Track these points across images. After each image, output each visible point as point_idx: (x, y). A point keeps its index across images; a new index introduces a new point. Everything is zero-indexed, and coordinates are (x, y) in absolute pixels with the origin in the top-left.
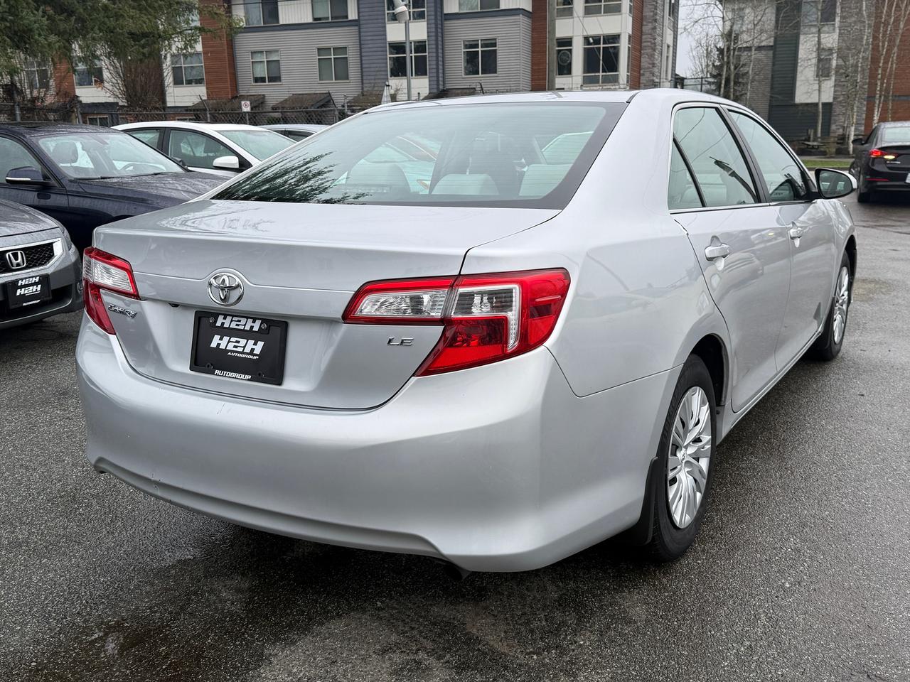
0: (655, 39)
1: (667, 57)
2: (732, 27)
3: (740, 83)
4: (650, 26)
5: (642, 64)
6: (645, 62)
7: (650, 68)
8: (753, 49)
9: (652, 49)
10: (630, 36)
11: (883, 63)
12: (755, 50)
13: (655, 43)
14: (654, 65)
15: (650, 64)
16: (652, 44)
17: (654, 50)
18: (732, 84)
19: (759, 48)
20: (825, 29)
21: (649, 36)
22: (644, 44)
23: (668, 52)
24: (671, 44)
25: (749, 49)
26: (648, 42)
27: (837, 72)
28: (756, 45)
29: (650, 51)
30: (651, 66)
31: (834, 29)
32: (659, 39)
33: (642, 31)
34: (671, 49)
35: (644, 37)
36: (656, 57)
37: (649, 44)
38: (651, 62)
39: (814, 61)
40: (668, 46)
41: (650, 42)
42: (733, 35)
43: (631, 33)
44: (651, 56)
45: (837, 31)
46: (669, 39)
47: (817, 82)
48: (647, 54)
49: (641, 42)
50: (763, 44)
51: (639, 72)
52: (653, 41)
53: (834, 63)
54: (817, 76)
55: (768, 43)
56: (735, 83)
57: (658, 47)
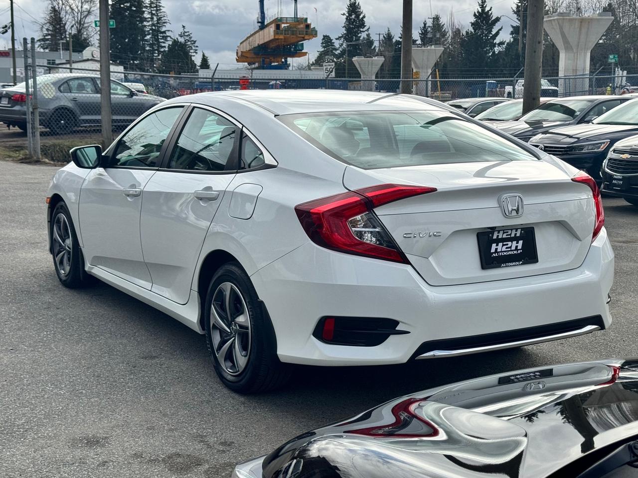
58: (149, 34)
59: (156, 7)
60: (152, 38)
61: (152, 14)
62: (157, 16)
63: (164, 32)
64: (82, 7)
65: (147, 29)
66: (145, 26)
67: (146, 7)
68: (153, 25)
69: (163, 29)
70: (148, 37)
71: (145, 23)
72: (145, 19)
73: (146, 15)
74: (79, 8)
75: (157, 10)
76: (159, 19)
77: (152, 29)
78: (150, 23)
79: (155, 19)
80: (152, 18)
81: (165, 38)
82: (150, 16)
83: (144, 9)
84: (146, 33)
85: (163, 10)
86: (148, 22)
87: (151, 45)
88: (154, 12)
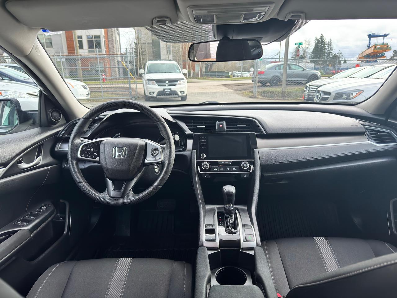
0: (113, 38)
1: (118, 45)
2: (138, 35)
3: (144, 54)
4: (110, 33)
6: (110, 46)
7: (112, 48)
10: (104, 37)
13: (113, 40)
14: (114, 47)
17: (113, 42)
18: (141, 54)
19: (148, 43)
21: (111, 37)
22: (109, 40)
23: (118, 43)
24: (119, 40)
25: (145, 43)
26: (110, 39)
27: (173, 52)
32: (114, 38)
33: (108, 35)
35: (109, 37)
36: (114, 44)
37: (111, 40)
38: (112, 46)
39: (166, 48)
42: (139, 38)
43: (104, 35)
44: (112, 44)
47: (168, 55)
49: (108, 39)
51: (109, 49)
53: (171, 49)
54: (167, 53)
55: (151, 41)
56: (142, 54)
57: (114, 41)
63: (332, 53)
66: (325, 51)
67: (327, 45)
68: (328, 50)
69: (331, 52)
70: (326, 54)
72: (326, 49)
73: (326, 47)
76: (331, 48)
77: (328, 52)
80: (328, 48)
81: (332, 54)
85: (332, 45)
87: (327, 57)
88: (329, 46)
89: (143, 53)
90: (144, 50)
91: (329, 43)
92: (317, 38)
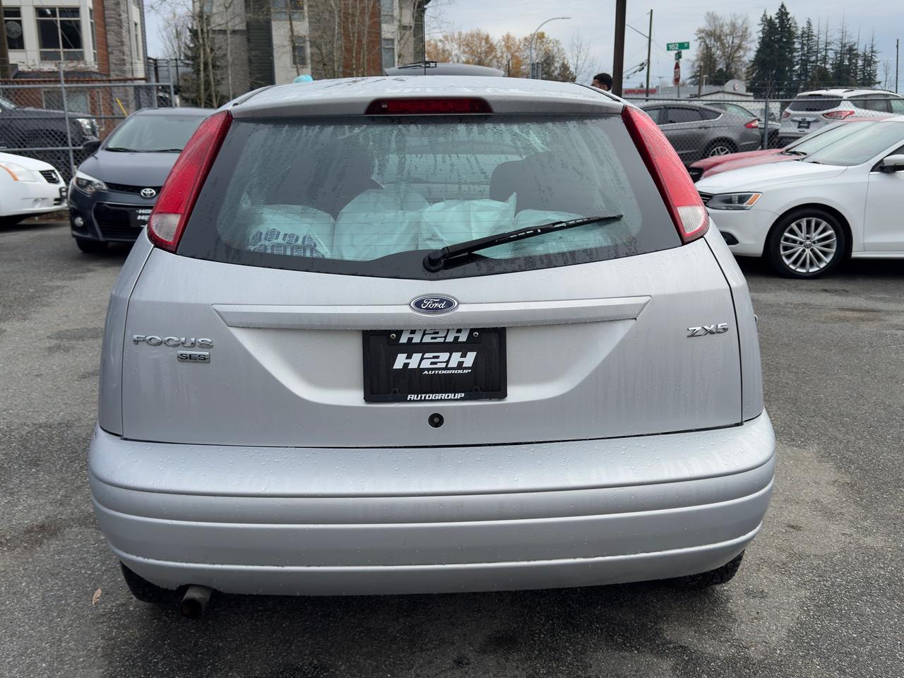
0: (120, 15)
1: (136, 35)
2: (201, 8)
3: (218, 66)
5: (109, 42)
6: (112, 39)
7: (118, 46)
8: (229, 32)
9: (118, 25)
10: (91, 11)
11: (356, 54)
12: (231, 34)
13: (121, 20)
14: (122, 43)
15: (118, 42)
16: (117, 20)
17: (121, 28)
18: (210, 67)
19: (234, 32)
20: (296, 16)
21: (113, 12)
22: (108, 20)
23: (136, 31)
24: (138, 22)
25: (224, 32)
26: (111, 18)
27: (312, 60)
28: (230, 28)
29: (116, 28)
30: (120, 44)
31: (304, 18)
32: (124, 16)
33: (103, 6)
34: (139, 27)
35: (106, 12)
36: (124, 35)
37: (114, 20)
38: (118, 40)
39: (289, 48)
40: (136, 24)
41: (115, 18)
42: (205, 17)
43: (91, 7)
44: (119, 34)
45: (307, 19)
46: (135, 16)
47: (295, 69)
48: (113, 31)
50: (237, 28)
51: (107, 51)
52: (118, 18)
53: (308, 51)
54: (295, 63)
55: (242, 27)
56: (213, 67)
57: (125, 25)
58: (797, 65)
59: (808, 36)
60: (800, 68)
61: (803, 44)
62: (809, 45)
63: (814, 62)
64: (733, 42)
65: (796, 60)
66: (795, 57)
67: (798, 37)
68: (803, 55)
69: (813, 59)
70: (797, 67)
71: (795, 54)
72: (795, 50)
73: (797, 46)
74: (730, 43)
75: (808, 40)
76: (810, 48)
77: (801, 59)
78: (800, 53)
79: (806, 49)
80: (802, 48)
82: (799, 46)
83: (795, 40)
84: (795, 63)
85: (815, 39)
86: (798, 52)
87: (799, 76)
88: (804, 42)
89: (218, 63)
90: (219, 53)
91: (804, 32)
92: (769, 18)
